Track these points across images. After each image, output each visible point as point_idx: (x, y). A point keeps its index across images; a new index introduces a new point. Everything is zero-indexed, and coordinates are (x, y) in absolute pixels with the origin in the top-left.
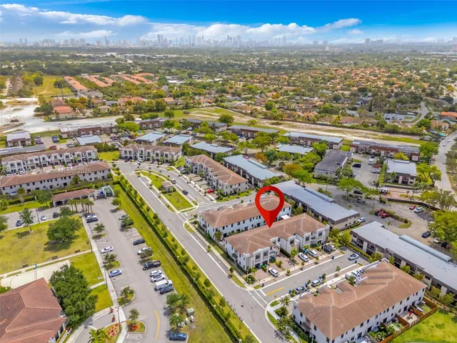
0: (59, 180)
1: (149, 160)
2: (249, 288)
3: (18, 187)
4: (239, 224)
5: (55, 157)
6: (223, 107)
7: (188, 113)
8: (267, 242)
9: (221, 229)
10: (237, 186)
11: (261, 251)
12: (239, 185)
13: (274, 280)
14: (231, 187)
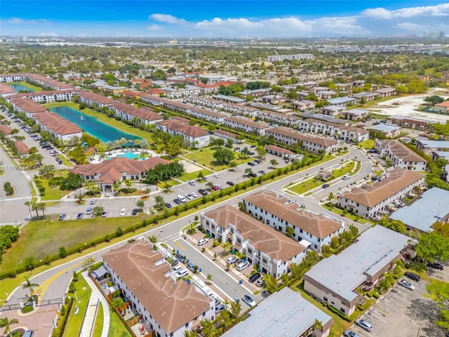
2: (182, 233)
10: (354, 204)
12: (358, 205)
13: (194, 244)
14: (346, 201)
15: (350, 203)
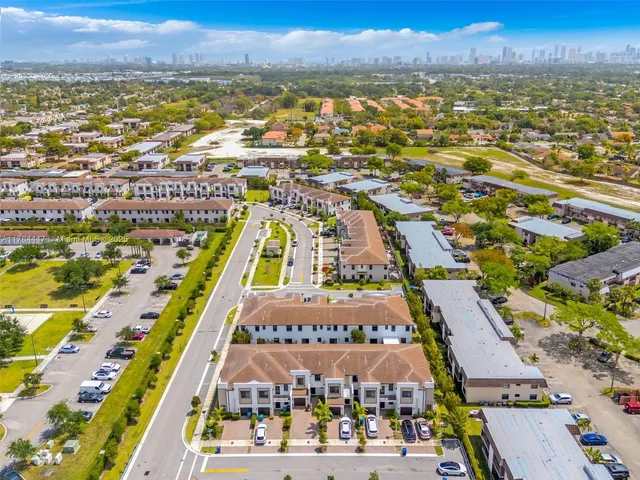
0: (160, 213)
1: (299, 208)
2: (196, 445)
3: (113, 213)
4: (289, 329)
5: (192, 186)
6: (504, 148)
7: (433, 152)
8: (284, 372)
9: (252, 329)
10: (365, 269)
11: (254, 385)
12: (371, 268)
13: (249, 450)
14: (353, 268)
15: (359, 269)
